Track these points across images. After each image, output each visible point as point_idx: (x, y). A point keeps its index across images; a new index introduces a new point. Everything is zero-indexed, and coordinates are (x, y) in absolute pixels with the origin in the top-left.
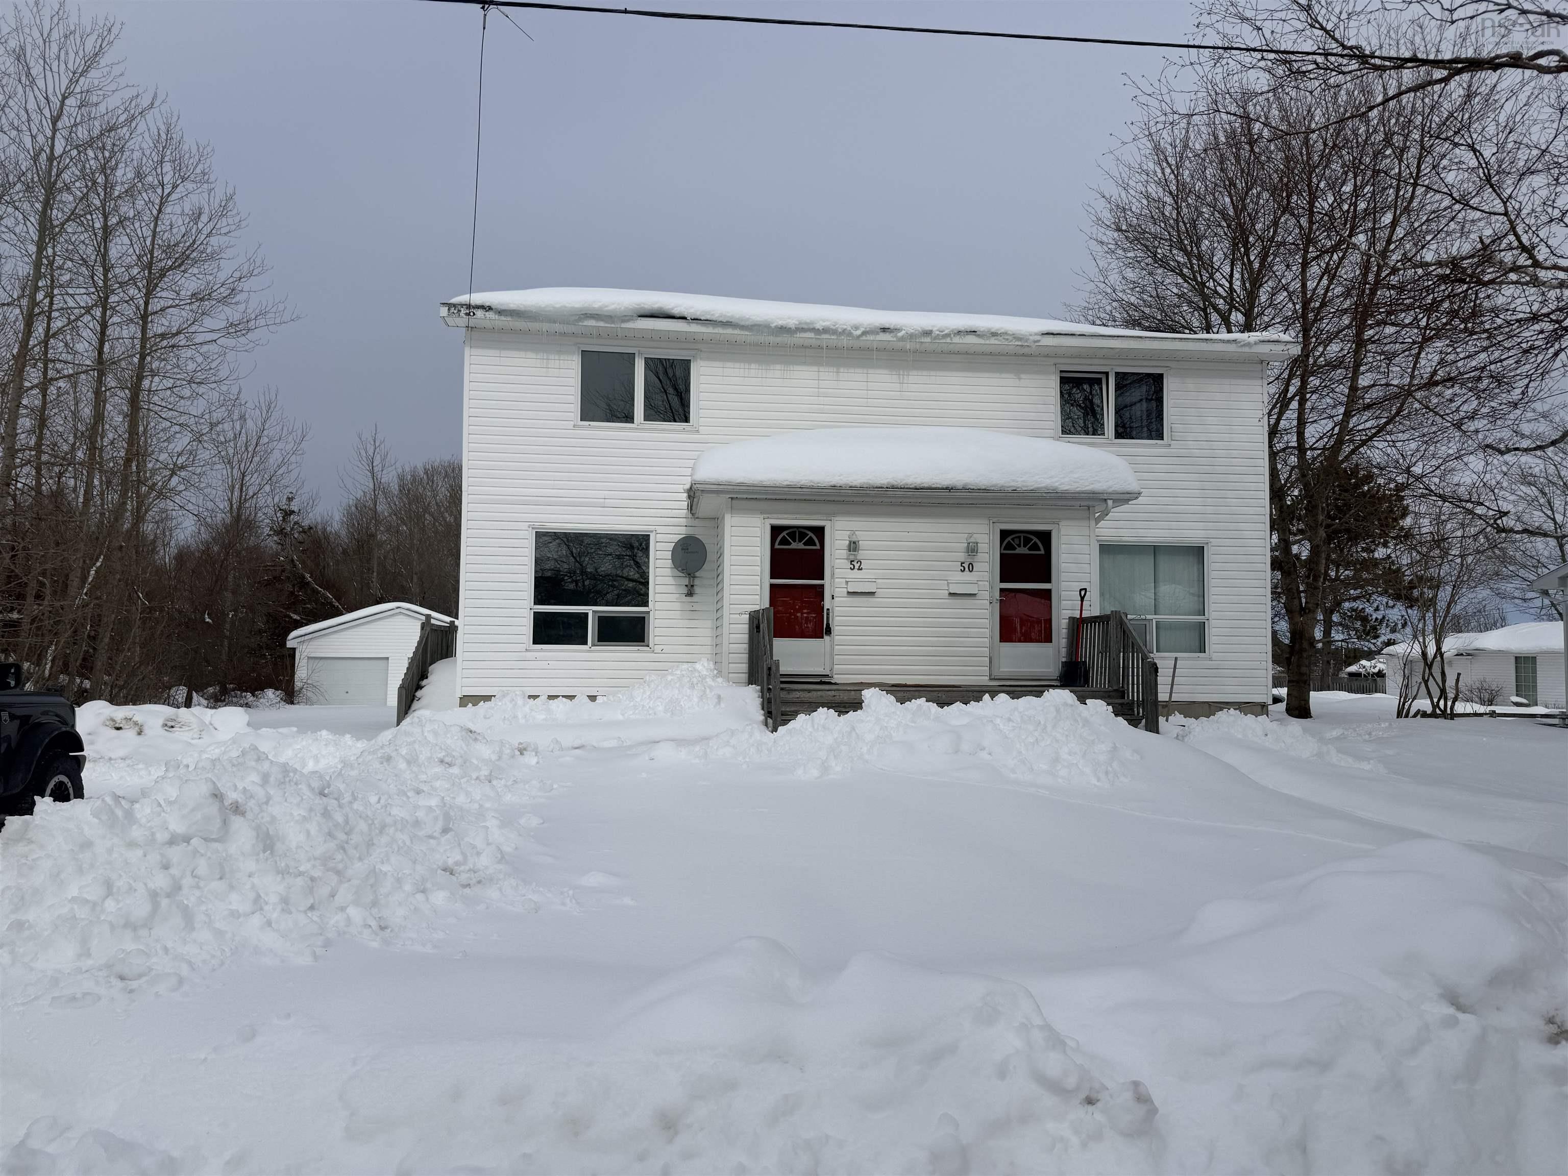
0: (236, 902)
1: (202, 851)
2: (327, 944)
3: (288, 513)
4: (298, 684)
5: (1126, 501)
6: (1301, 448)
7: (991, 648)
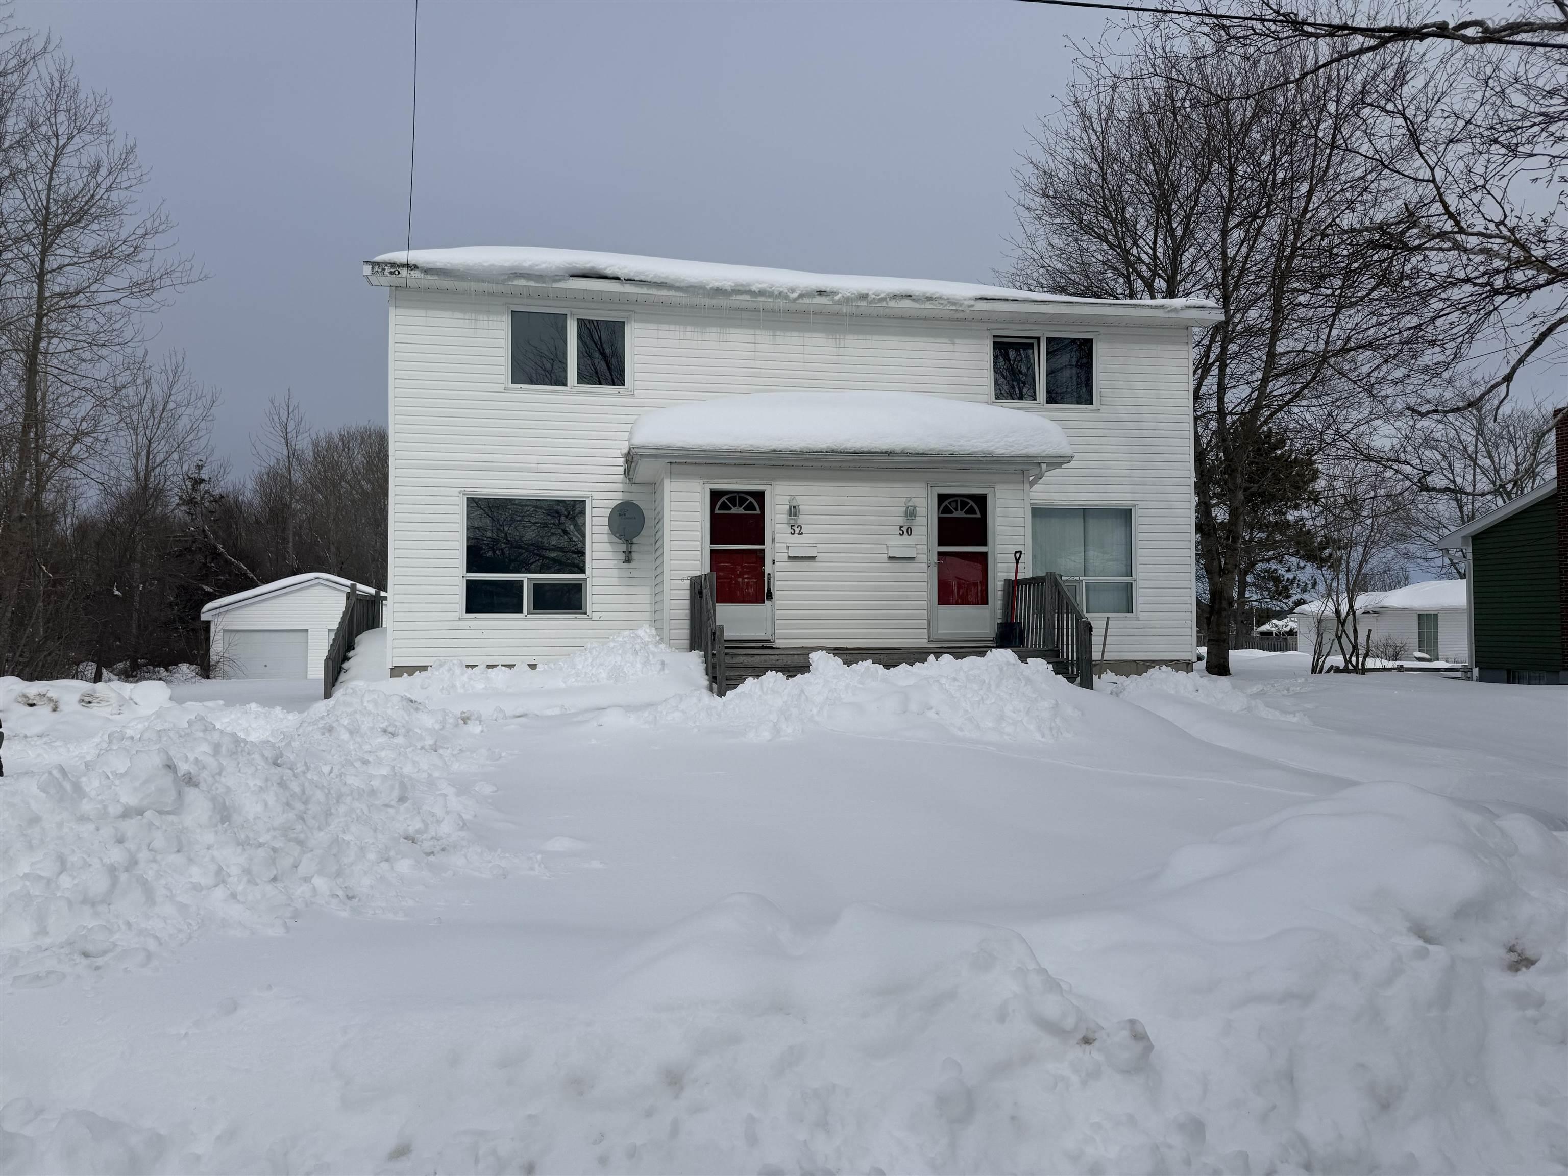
0: (196, 874)
1: (158, 824)
2: (296, 915)
3: (200, 482)
4: (214, 658)
5: (1059, 465)
6: (1221, 413)
7: (930, 612)
